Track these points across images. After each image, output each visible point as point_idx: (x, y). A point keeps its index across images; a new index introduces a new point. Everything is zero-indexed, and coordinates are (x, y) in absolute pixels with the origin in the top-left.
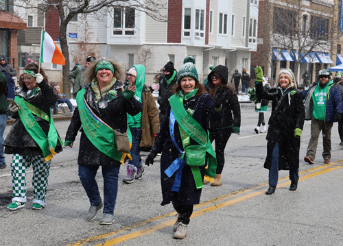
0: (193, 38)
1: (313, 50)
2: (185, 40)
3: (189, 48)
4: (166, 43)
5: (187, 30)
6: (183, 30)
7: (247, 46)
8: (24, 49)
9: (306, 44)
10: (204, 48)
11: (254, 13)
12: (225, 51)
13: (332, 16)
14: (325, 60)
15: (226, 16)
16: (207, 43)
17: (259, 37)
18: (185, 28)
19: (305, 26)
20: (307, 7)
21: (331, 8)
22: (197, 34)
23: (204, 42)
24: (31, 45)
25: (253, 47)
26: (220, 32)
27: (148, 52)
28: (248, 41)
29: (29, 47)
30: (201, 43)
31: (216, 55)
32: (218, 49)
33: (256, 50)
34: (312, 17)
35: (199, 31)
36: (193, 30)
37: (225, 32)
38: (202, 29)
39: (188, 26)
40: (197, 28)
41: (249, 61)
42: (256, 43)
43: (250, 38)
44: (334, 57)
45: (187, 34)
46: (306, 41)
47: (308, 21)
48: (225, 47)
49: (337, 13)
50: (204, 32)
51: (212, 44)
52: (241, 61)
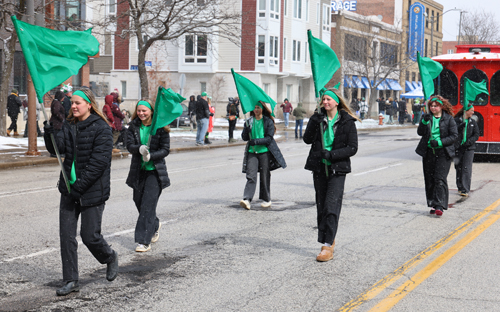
0: (268, 66)
1: (388, 77)
2: (259, 68)
3: (264, 75)
4: (240, 71)
5: (261, 58)
6: (257, 57)
8: (93, 78)
9: (381, 71)
10: (278, 76)
12: (298, 78)
13: (400, 43)
14: (395, 86)
15: (299, 43)
16: (281, 70)
18: (260, 55)
19: (374, 52)
20: (377, 34)
22: (271, 61)
23: (278, 69)
24: (98, 74)
26: (294, 59)
27: (221, 80)
29: (96, 76)
30: (275, 70)
31: (289, 83)
32: (292, 77)
34: (382, 44)
35: (273, 58)
36: (267, 57)
37: (299, 59)
38: (276, 56)
39: (262, 53)
40: (271, 55)
44: (403, 84)
45: (261, 61)
46: (378, 68)
47: (378, 49)
48: (299, 75)
49: (404, 39)
50: (278, 59)
51: (286, 71)
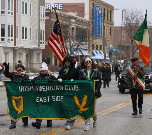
0: (6, 42)
1: (79, 48)
3: (4, 48)
5: (3, 37)
7: (39, 46)
9: (74, 44)
10: (14, 48)
11: (43, 27)
12: (26, 49)
13: (88, 28)
14: (85, 53)
15: (26, 29)
16: (15, 45)
17: (46, 41)
19: (73, 34)
20: (74, 23)
22: (9, 40)
23: (13, 44)
25: (43, 47)
26: (23, 38)
28: (40, 43)
30: (11, 45)
31: (21, 52)
32: (22, 48)
33: (45, 49)
34: (77, 29)
35: (10, 38)
36: (6, 37)
37: (26, 38)
38: (12, 36)
39: (3, 35)
40: (9, 36)
41: (41, 55)
42: (45, 44)
43: (41, 41)
44: (91, 52)
45: (3, 39)
46: (74, 42)
47: (75, 31)
48: (26, 47)
49: (91, 26)
50: (13, 38)
51: (18, 45)
52: (36, 55)
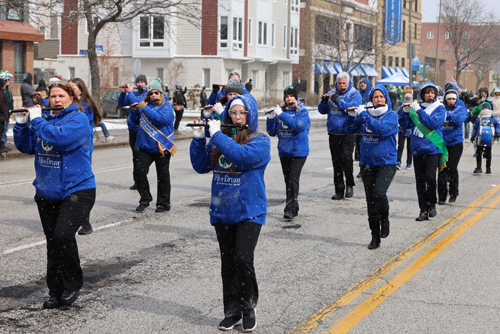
0: (231, 50)
1: (363, 62)
2: (221, 52)
3: (226, 60)
4: (200, 56)
5: (224, 41)
6: (220, 41)
7: (288, 57)
8: (37, 64)
9: (355, 55)
10: (243, 61)
11: (296, 22)
12: (264, 63)
13: (375, 24)
14: (371, 72)
15: (265, 25)
16: (245, 55)
17: (300, 48)
18: (222, 38)
20: (350, 15)
21: (373, 15)
22: (235, 45)
23: (243, 54)
24: (43, 59)
25: (295, 59)
26: (260, 42)
27: (180, 66)
28: (289, 53)
29: (41, 62)
30: (239, 55)
31: (255, 68)
32: (258, 62)
33: (298, 63)
34: (355, 25)
35: (237, 42)
36: (230, 40)
37: (265, 43)
38: (240, 39)
39: (224, 36)
40: (235, 38)
41: (291, 74)
42: (298, 55)
43: (291, 48)
44: (380, 69)
45: (224, 45)
47: (352, 31)
48: (265, 60)
49: (380, 20)
50: (242, 42)
51: (252, 56)
52: (282, 74)
